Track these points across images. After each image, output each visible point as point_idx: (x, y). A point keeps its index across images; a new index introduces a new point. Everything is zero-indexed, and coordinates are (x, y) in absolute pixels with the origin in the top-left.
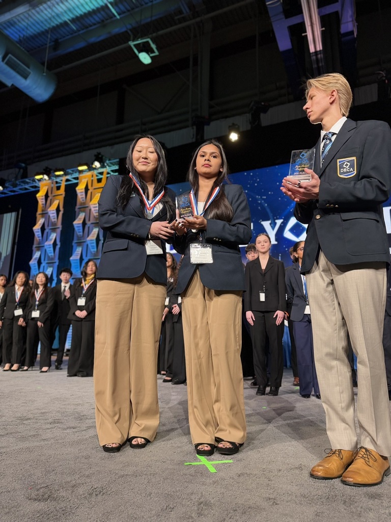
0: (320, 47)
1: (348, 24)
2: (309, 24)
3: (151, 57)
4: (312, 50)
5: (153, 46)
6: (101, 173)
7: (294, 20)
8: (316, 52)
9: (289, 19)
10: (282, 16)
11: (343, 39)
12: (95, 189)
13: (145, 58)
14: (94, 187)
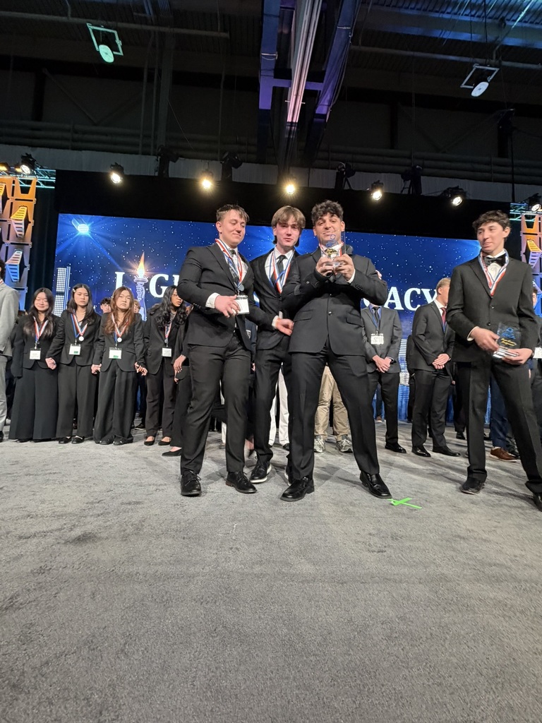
0: (296, 119)
1: (323, 108)
2: (295, 93)
3: (114, 55)
4: (289, 119)
5: (119, 43)
6: (29, 182)
7: (281, 83)
8: (292, 123)
9: (276, 80)
10: (272, 74)
11: (315, 120)
12: (16, 200)
13: (106, 54)
14: (15, 197)
